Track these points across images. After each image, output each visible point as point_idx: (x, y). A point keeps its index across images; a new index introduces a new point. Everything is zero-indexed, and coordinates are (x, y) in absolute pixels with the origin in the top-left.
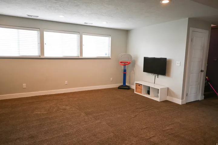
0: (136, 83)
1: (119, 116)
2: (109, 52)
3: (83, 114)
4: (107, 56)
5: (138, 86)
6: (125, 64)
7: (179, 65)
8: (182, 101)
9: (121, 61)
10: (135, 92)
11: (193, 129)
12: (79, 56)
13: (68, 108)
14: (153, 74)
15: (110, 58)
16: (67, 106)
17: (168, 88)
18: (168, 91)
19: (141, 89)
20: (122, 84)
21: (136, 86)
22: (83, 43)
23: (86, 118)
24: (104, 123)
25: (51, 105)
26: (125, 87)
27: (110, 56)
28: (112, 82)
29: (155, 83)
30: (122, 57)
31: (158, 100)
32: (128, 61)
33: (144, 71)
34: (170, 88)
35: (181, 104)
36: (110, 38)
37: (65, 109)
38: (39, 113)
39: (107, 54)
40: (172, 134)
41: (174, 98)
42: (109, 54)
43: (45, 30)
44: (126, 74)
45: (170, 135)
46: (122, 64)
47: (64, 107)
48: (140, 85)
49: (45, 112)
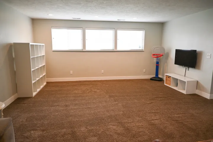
0: (166, 75)
1: (136, 101)
2: (143, 45)
3: (107, 96)
4: (141, 49)
5: (168, 78)
6: (158, 56)
7: (210, 57)
8: (210, 96)
9: (153, 54)
10: (165, 84)
11: (202, 121)
12: (114, 49)
13: (98, 91)
14: (184, 67)
15: (144, 50)
16: (98, 89)
17: (197, 81)
18: (197, 84)
19: (170, 81)
20: (154, 76)
21: (167, 78)
22: (118, 38)
23: (108, 99)
24: (120, 105)
25: (87, 88)
26: (157, 79)
27: (144, 49)
28: (145, 74)
29: (186, 76)
30: (155, 49)
31: (184, 92)
32: (161, 54)
33: (175, 64)
34: (199, 81)
35: (209, 99)
36: (144, 32)
37: (95, 92)
38: (77, 92)
39: (141, 47)
40: (177, 120)
41: (202, 92)
42: (143, 47)
43: (86, 28)
44: (158, 66)
45: (173, 121)
46: (155, 56)
47: (95, 90)
48: (169, 77)
49: (81, 92)
